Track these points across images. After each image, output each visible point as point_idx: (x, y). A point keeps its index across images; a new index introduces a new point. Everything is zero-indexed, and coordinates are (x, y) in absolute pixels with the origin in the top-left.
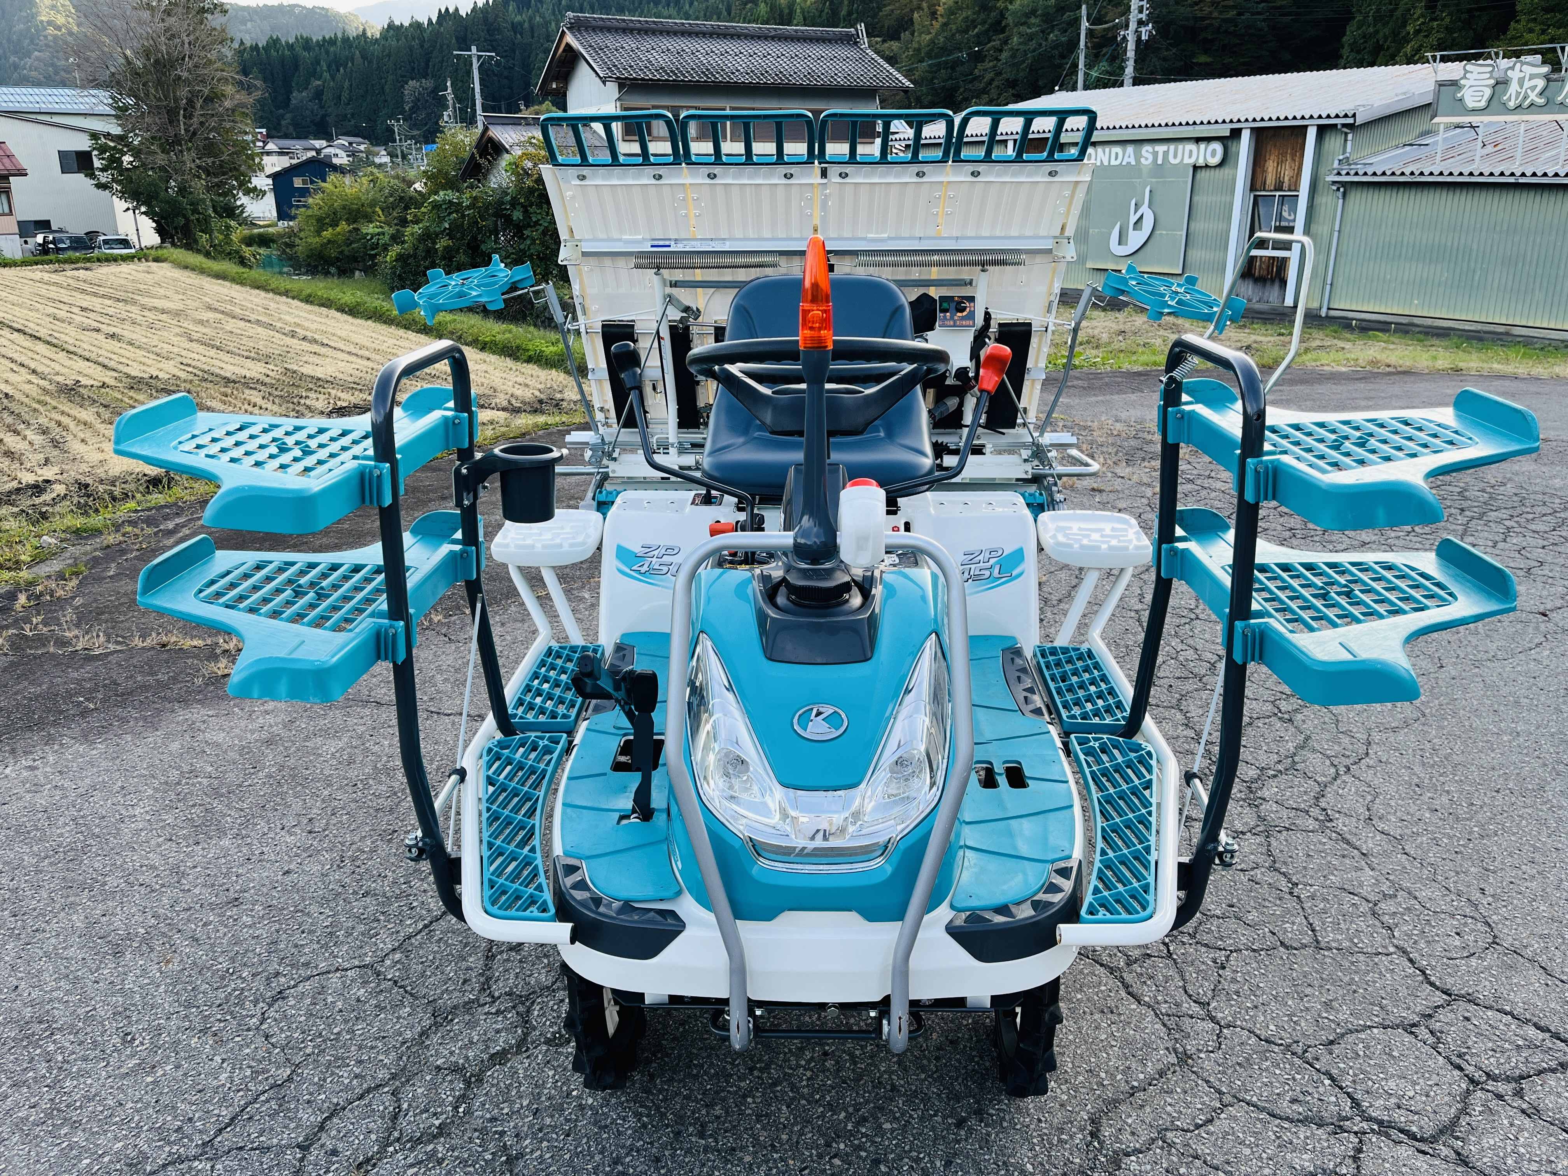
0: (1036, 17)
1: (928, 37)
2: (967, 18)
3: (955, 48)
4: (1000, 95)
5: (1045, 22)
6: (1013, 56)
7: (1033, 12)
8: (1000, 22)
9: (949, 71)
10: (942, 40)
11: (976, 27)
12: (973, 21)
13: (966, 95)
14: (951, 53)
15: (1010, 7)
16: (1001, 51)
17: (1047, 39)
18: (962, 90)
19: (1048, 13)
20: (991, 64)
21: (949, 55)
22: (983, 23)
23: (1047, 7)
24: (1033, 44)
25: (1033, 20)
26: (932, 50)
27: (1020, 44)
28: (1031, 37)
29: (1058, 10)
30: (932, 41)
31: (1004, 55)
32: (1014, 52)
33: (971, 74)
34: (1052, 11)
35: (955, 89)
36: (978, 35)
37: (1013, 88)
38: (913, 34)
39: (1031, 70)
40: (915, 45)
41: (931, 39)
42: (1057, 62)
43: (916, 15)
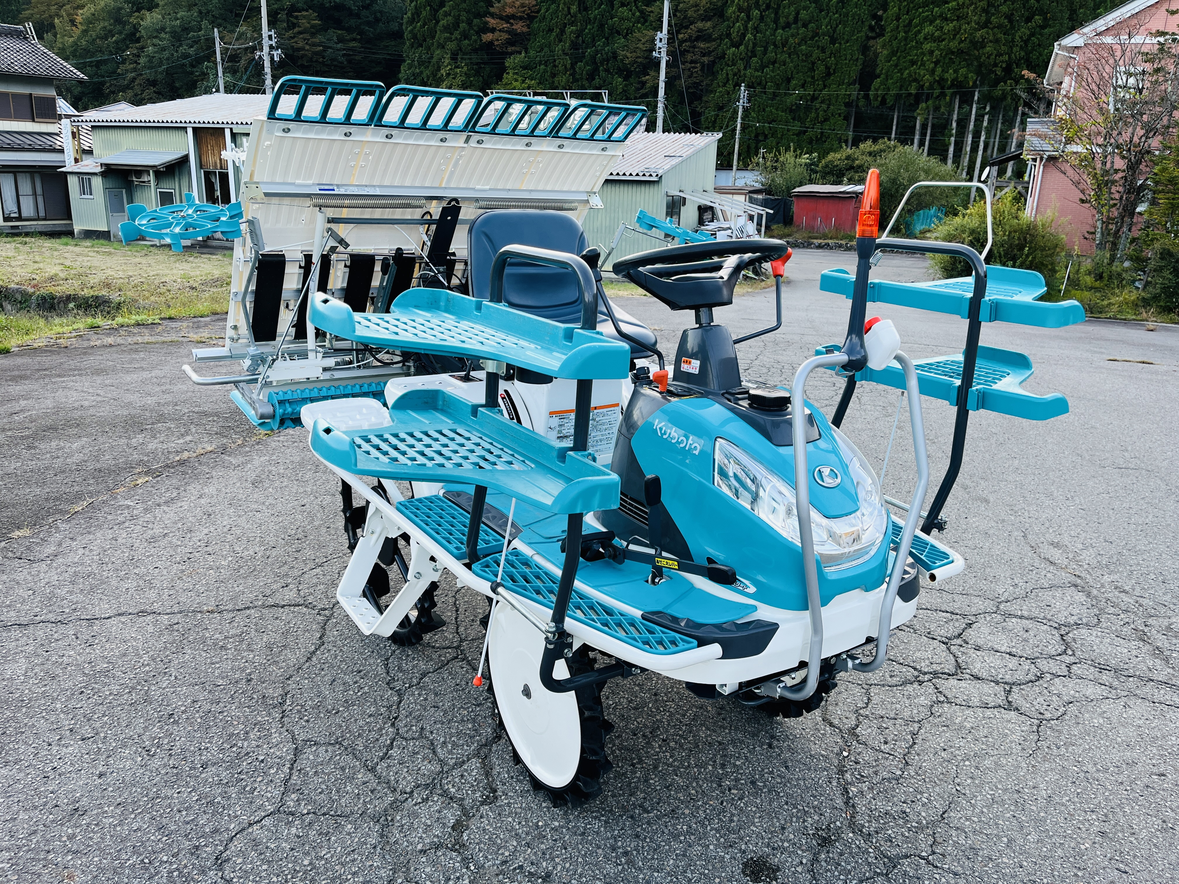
0: (166, 33)
1: (71, 40)
2: (105, 27)
3: (97, 51)
4: (143, 91)
5: (173, 37)
6: (150, 61)
7: (163, 29)
8: (134, 34)
9: (94, 68)
10: (84, 43)
11: (113, 36)
12: (110, 31)
13: (113, 89)
14: (93, 55)
15: (142, 23)
16: (139, 56)
17: (177, 51)
18: (108, 84)
19: (176, 32)
20: (132, 66)
21: (92, 57)
22: (120, 33)
23: (174, 26)
24: (166, 54)
25: (163, 35)
26: (75, 50)
27: (155, 52)
28: (163, 49)
29: (183, 30)
30: (75, 43)
31: (142, 60)
32: (151, 58)
33: (115, 72)
34: (179, 30)
35: (103, 83)
36: (116, 42)
37: (154, 87)
38: (55, 36)
39: (167, 74)
40: (60, 45)
41: (74, 42)
42: (189, 69)
43: (56, 21)
